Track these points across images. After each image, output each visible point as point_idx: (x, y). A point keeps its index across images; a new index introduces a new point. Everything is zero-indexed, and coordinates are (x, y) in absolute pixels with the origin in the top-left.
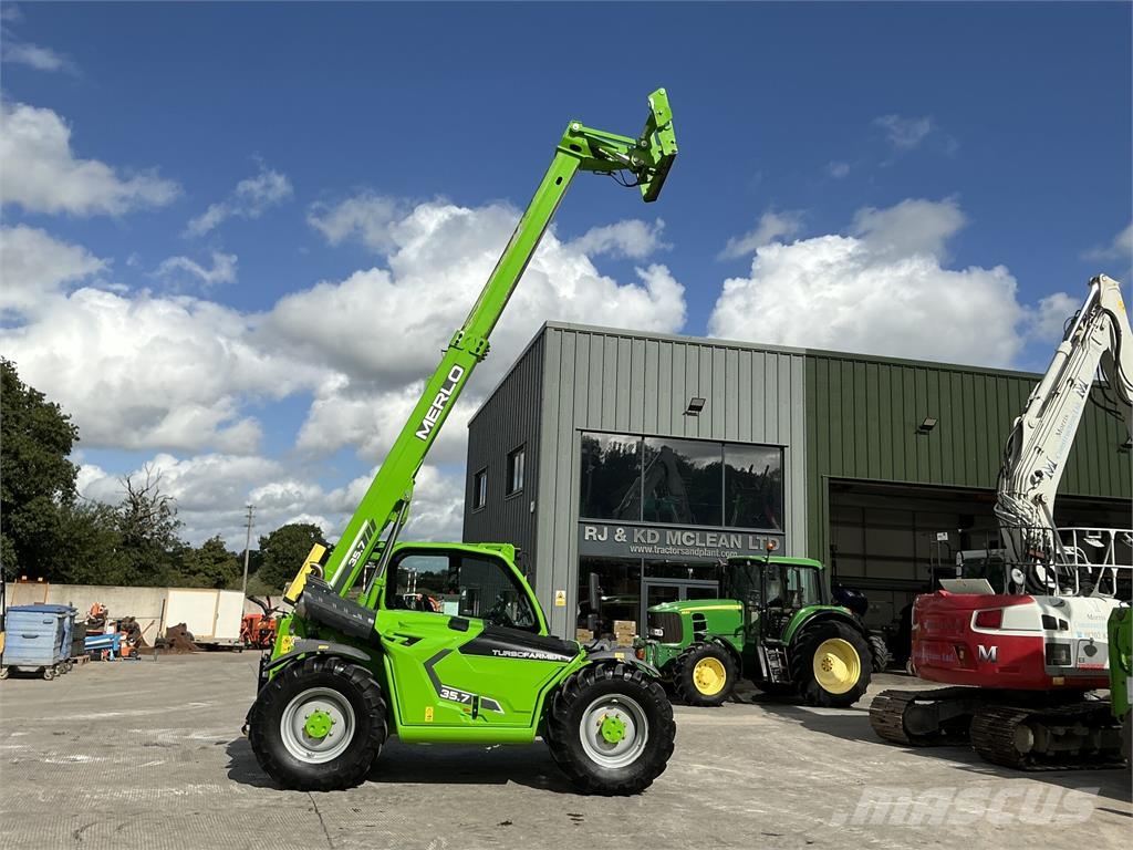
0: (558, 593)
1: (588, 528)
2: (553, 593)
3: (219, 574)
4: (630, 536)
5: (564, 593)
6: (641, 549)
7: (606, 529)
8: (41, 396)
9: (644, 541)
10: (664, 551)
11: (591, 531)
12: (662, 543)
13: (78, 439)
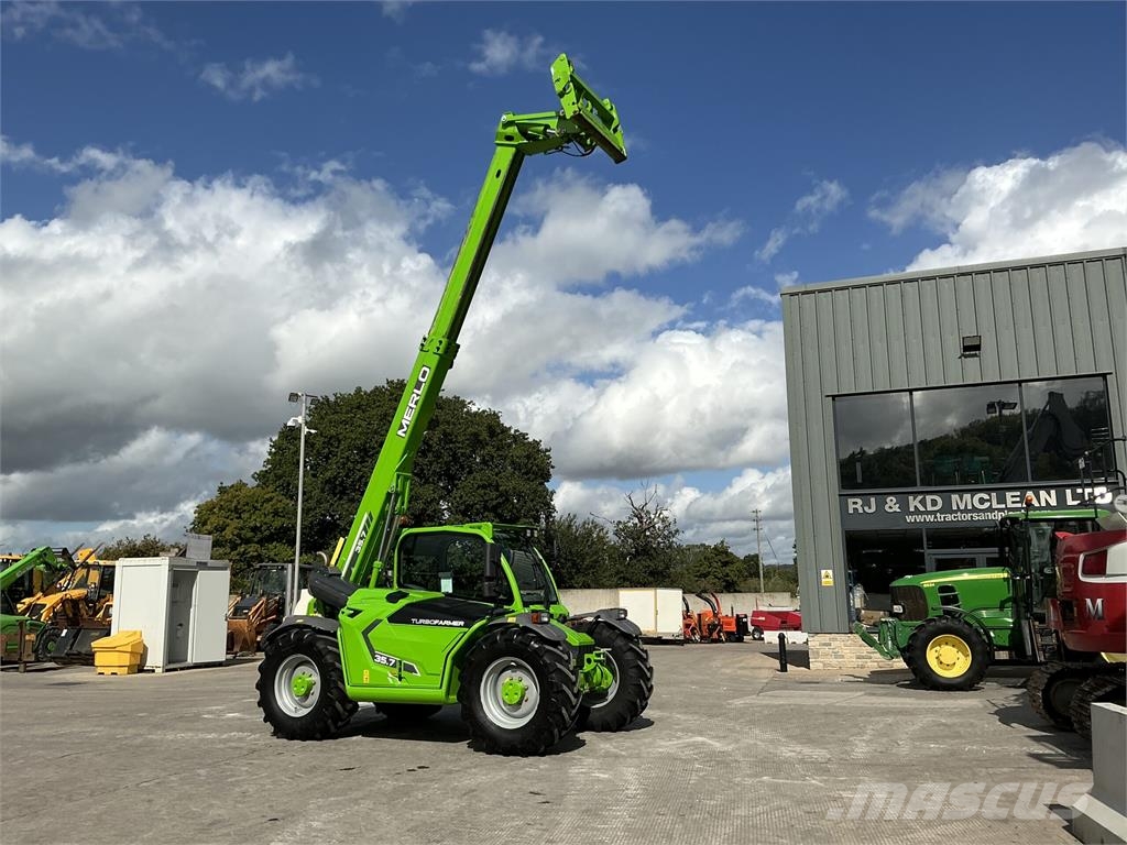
0: (823, 572)
1: (850, 501)
2: (818, 574)
3: (727, 575)
4: (904, 506)
5: (830, 572)
6: (920, 519)
7: (873, 500)
8: (524, 436)
9: (922, 509)
10: (950, 517)
11: (855, 503)
12: (947, 509)
13: (553, 467)
